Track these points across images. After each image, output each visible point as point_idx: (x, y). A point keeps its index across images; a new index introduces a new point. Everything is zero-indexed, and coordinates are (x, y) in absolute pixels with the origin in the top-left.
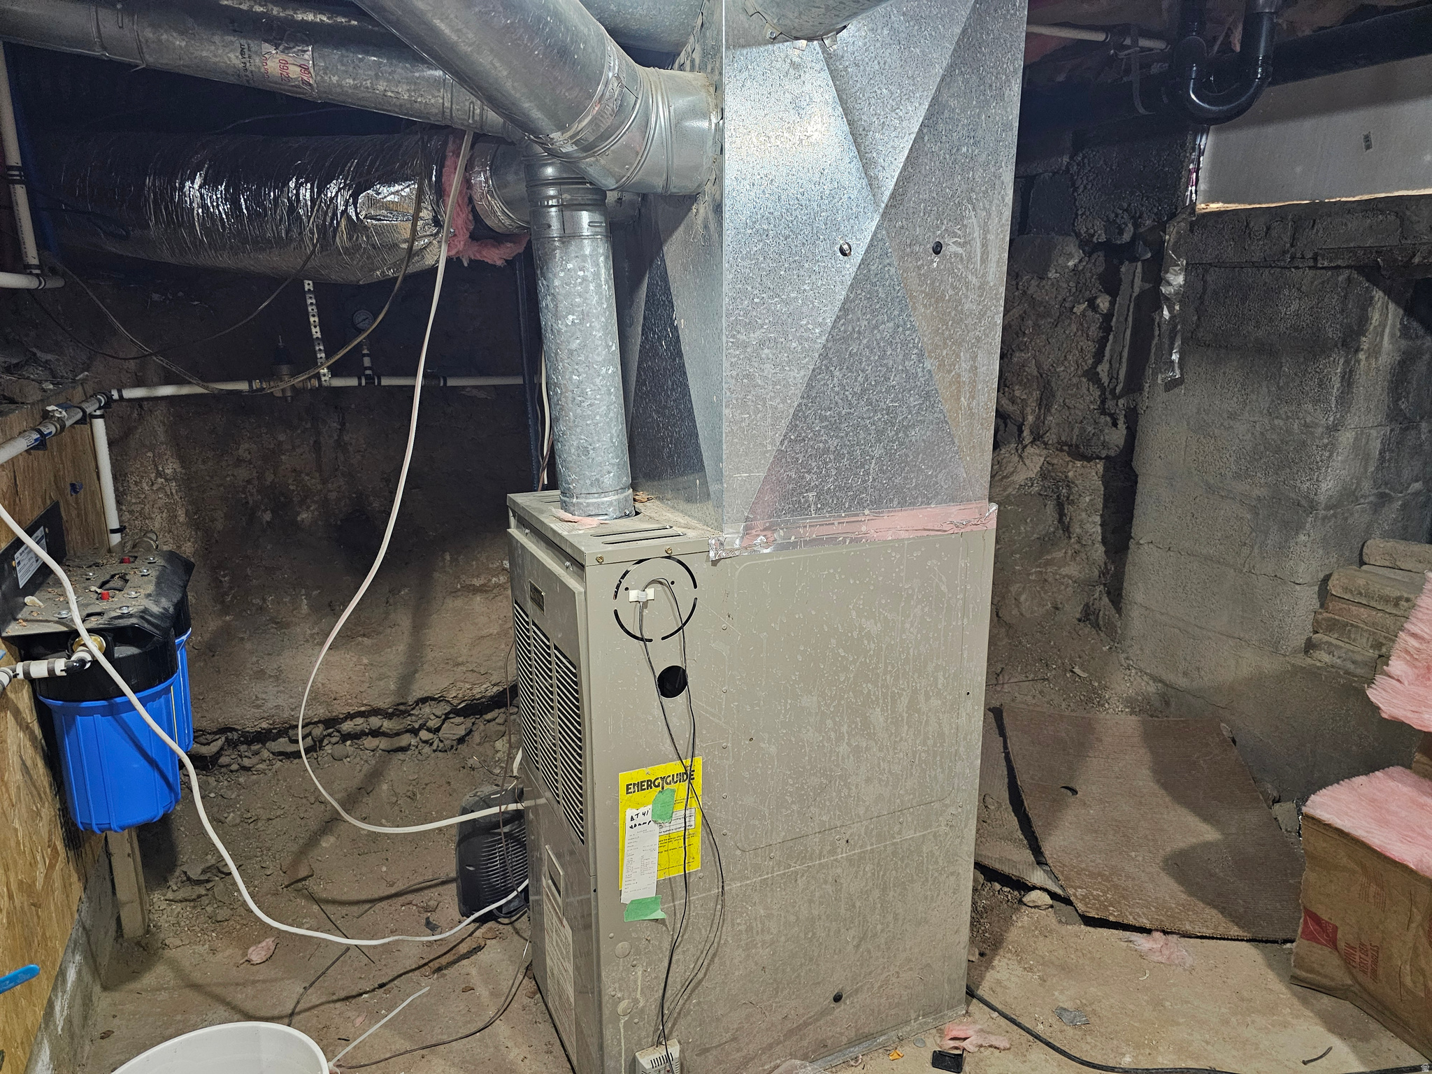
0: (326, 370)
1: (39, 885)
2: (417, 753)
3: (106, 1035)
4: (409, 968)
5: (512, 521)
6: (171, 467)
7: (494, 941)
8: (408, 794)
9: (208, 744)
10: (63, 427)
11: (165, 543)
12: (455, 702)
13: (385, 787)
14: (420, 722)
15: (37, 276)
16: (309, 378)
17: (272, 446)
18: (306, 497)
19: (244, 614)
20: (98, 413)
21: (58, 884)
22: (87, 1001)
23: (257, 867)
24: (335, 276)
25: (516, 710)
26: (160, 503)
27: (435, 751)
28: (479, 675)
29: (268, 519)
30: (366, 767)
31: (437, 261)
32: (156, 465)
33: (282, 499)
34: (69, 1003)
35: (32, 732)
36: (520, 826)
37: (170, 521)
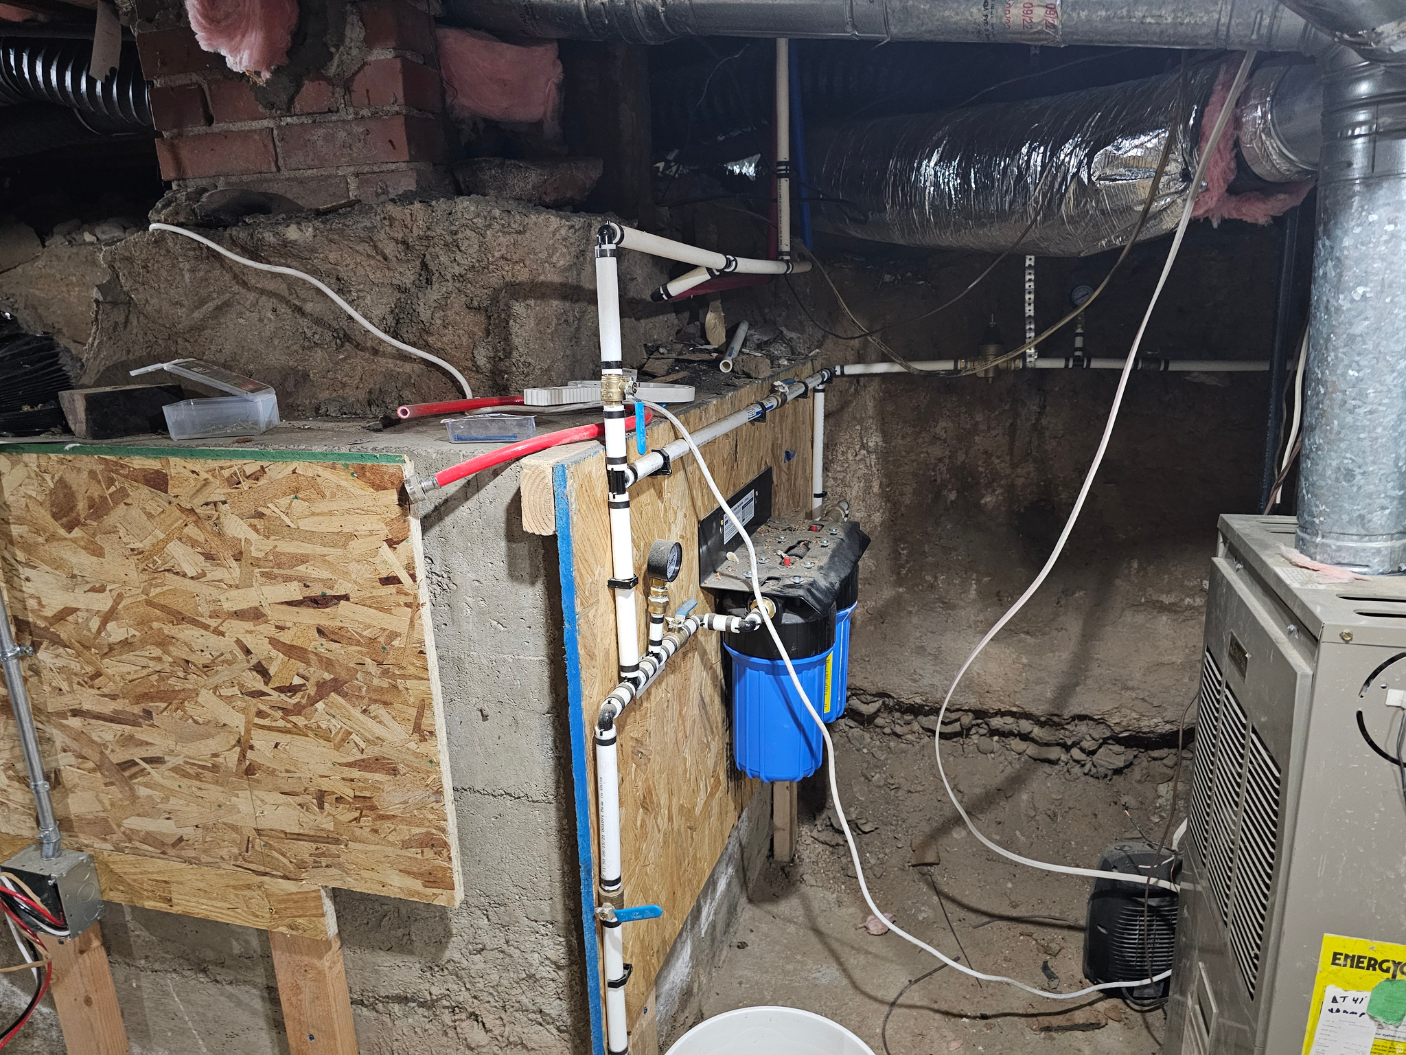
0: (1033, 351)
1: (697, 812)
2: (1065, 770)
3: (742, 946)
4: (1016, 1011)
5: (1221, 548)
6: (874, 440)
7: (1117, 1025)
8: (1049, 812)
9: (868, 704)
10: (784, 401)
11: (858, 511)
12: (1117, 729)
13: (1025, 797)
14: (1074, 739)
15: (787, 262)
16: (1015, 359)
17: (969, 426)
18: (994, 480)
19: (916, 588)
20: (821, 387)
21: (715, 810)
22: (732, 911)
23: (891, 835)
24: (1054, 250)
25: (1191, 755)
26: (860, 473)
27: (1086, 774)
28: (1150, 707)
29: (953, 499)
30: (1009, 770)
31: (1178, 224)
32: (861, 438)
33: (970, 479)
34: (716, 910)
35: (715, 672)
36: (1172, 905)
37: (865, 491)
